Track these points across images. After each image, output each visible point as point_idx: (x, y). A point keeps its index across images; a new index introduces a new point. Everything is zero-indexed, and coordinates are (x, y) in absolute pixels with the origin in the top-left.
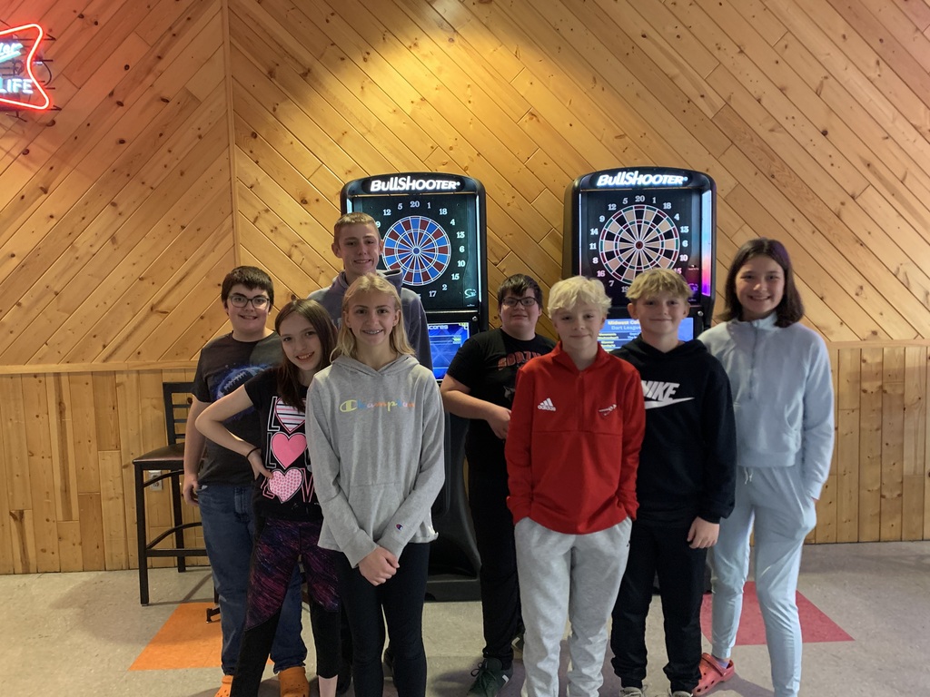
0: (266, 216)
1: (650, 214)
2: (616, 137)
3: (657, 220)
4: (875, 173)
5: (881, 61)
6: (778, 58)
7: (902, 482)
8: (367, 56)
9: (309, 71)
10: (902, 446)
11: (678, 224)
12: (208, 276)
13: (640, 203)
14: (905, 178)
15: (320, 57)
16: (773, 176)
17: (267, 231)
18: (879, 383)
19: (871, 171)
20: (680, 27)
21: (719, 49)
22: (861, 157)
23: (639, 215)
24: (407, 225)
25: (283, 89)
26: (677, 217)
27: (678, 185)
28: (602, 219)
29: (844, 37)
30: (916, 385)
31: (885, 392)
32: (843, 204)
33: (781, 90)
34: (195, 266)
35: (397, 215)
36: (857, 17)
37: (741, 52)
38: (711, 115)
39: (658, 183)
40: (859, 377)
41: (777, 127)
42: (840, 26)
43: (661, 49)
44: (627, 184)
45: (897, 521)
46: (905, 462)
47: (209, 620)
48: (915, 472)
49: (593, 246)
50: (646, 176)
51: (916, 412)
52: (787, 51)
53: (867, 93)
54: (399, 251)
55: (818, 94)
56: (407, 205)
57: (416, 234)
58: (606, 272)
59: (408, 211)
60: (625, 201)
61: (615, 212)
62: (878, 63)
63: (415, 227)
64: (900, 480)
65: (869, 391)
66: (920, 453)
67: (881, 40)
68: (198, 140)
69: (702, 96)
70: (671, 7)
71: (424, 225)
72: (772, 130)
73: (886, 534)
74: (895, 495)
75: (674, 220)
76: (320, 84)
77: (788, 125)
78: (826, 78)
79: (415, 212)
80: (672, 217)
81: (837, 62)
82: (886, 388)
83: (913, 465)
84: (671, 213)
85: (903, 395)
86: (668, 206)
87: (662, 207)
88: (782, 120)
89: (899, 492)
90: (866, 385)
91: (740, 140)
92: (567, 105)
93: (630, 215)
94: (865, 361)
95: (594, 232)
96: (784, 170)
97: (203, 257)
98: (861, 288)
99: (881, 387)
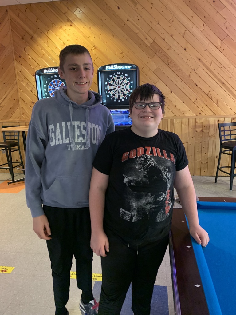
0: (24, 80)
1: (121, 78)
2: (120, 53)
3: (124, 80)
4: (202, 62)
5: (204, 24)
6: (170, 25)
7: (208, 159)
8: (48, 32)
9: (33, 37)
10: (208, 148)
11: (130, 81)
12: (11, 97)
13: (118, 74)
14: (211, 64)
15: (35, 32)
16: (168, 64)
17: (25, 84)
18: (201, 129)
19: (200, 61)
20: (139, 16)
21: (151, 23)
22: (197, 57)
23: (118, 78)
24: (54, 82)
25: (26, 43)
26: (129, 78)
27: (129, 69)
28: (108, 79)
29: (192, 16)
30: (213, 130)
31: (203, 132)
32: (191, 72)
33: (171, 36)
34: (8, 94)
35: (51, 79)
36: (197, 9)
37: (158, 24)
38: (149, 45)
39: (123, 68)
40: (195, 127)
41: (170, 48)
42: (191, 12)
43: (133, 24)
44: (115, 69)
45: (206, 170)
46: (209, 153)
47: (8, 185)
48: (212, 156)
49: (106, 88)
50: (120, 66)
51: (213, 138)
52: (173, 22)
53: (200, 35)
54: (53, 90)
55: (183, 36)
56: (54, 76)
57: (57, 84)
58: (110, 95)
59: (54, 78)
60: (114, 74)
61: (111, 77)
62: (203, 25)
63: (56, 82)
64: (207, 158)
65: (198, 131)
66: (214, 150)
67: (205, 17)
68: (6, 59)
69: (146, 39)
70: (136, 10)
71: (59, 82)
72: (168, 49)
73: (202, 174)
74: (205, 163)
75: (129, 80)
76: (36, 41)
77: (173, 47)
78: (186, 31)
79: (56, 78)
80: (128, 78)
81: (190, 25)
82: (203, 130)
83: (211, 154)
84: (127, 77)
85: (209, 133)
86: (126, 75)
87: (125, 76)
88: (171, 46)
89: (206, 162)
90: (197, 129)
91: (158, 53)
92: (105, 44)
93: (116, 78)
94: (197, 122)
95: (106, 83)
96: (172, 62)
97: (10, 92)
98: (196, 99)
99: (202, 130)
